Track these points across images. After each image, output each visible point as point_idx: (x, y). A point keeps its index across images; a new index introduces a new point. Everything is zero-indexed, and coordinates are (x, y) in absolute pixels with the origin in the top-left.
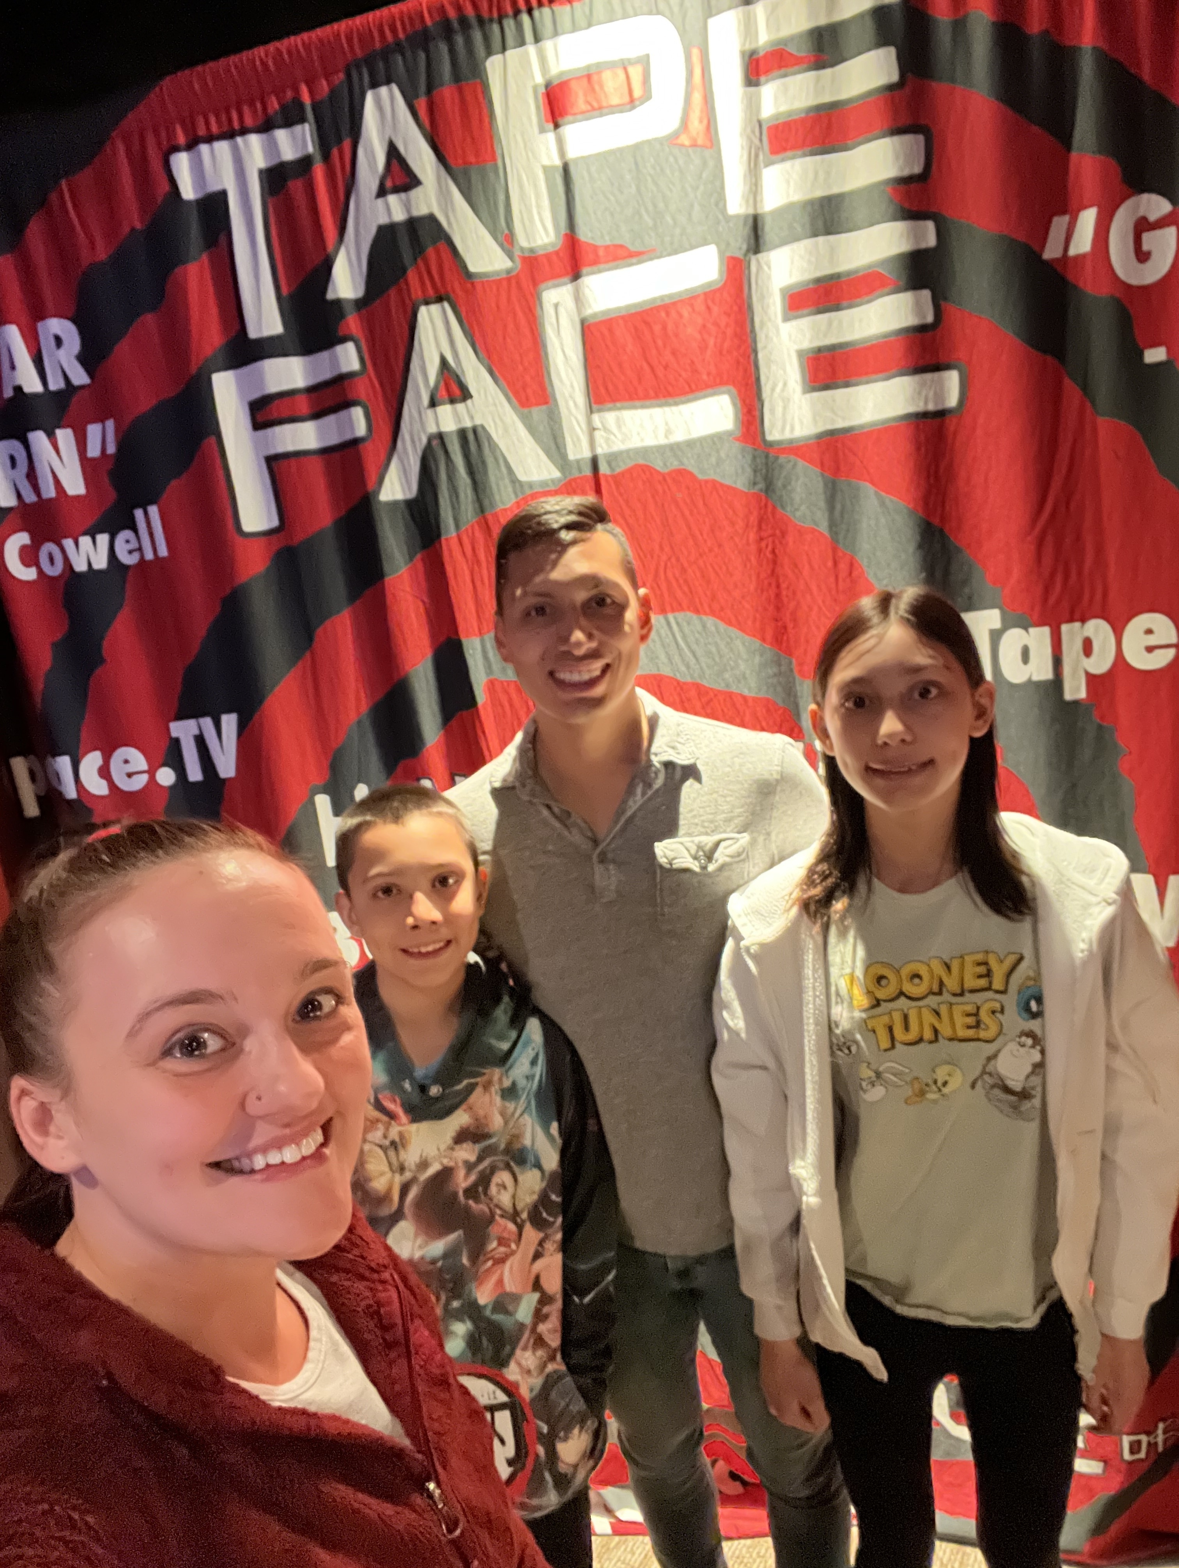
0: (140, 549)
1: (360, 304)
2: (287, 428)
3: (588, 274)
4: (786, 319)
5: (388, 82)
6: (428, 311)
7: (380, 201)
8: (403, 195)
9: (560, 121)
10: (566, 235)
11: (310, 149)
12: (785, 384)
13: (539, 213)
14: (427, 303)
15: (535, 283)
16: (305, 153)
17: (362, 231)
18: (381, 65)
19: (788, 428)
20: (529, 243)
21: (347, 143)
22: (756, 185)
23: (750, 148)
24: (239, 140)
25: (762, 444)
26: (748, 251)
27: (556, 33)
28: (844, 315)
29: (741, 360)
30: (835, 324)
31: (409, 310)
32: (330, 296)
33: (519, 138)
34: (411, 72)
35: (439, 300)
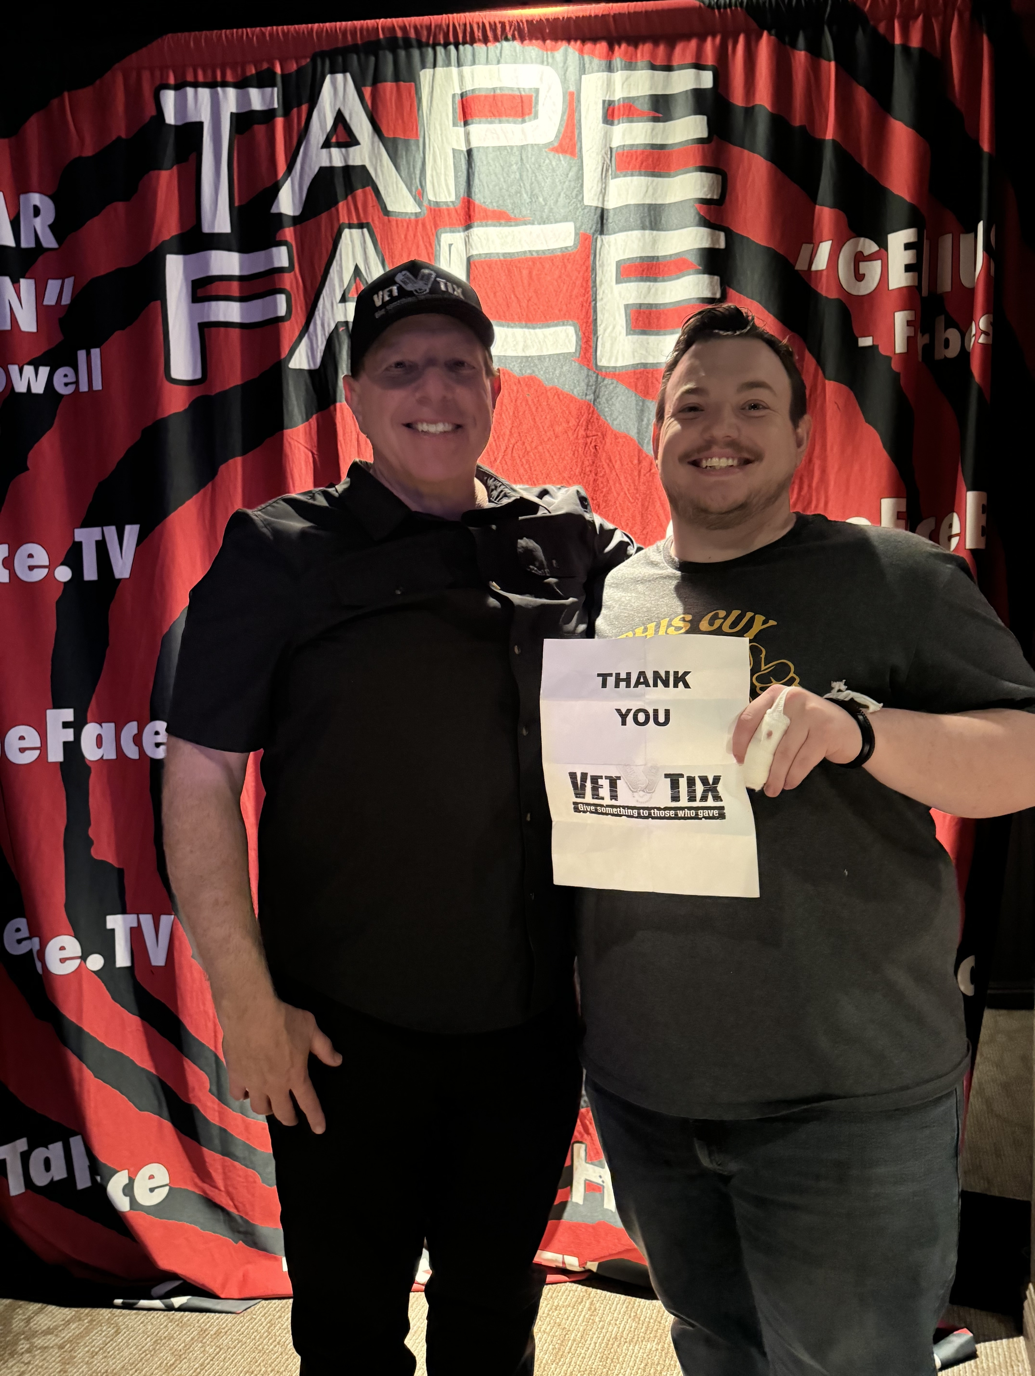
0: (77, 383)
1: (296, 220)
2: (222, 304)
3: (478, 226)
4: (618, 282)
5: (344, 72)
6: (351, 234)
7: (324, 150)
8: (343, 150)
9: (470, 121)
10: (464, 198)
11: (276, 106)
12: (614, 328)
13: (446, 180)
14: (350, 226)
15: (436, 226)
16: (271, 107)
17: (307, 169)
18: (340, 59)
19: (614, 359)
20: (436, 199)
21: (305, 108)
22: (605, 189)
23: (604, 163)
24: (219, 90)
25: (594, 366)
26: (596, 231)
27: (474, 63)
28: (660, 285)
29: (585, 304)
30: (653, 290)
31: (336, 230)
32: (274, 210)
33: (438, 127)
34: (363, 69)
35: (361, 226)
